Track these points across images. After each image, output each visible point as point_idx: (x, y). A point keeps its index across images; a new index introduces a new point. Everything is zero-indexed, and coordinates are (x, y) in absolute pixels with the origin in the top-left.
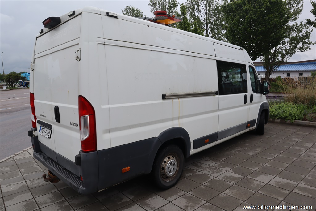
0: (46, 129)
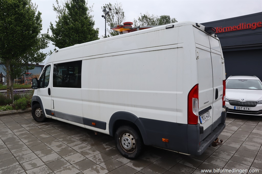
0: (205, 114)
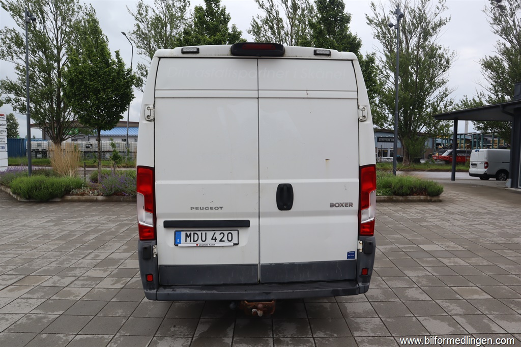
0: (209, 232)
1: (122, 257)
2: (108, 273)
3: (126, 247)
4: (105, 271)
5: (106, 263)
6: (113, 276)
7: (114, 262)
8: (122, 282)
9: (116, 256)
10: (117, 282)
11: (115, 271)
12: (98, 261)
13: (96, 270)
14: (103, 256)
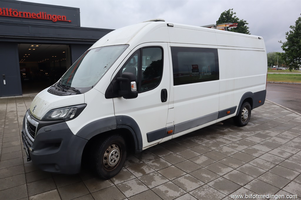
1: (261, 146)
2: (272, 139)
3: (254, 155)
4: (274, 140)
5: (273, 146)
6: (270, 136)
7: (267, 145)
8: (265, 132)
9: (265, 149)
10: (268, 133)
11: (268, 138)
12: (279, 148)
13: (280, 142)
14: (276, 151)
